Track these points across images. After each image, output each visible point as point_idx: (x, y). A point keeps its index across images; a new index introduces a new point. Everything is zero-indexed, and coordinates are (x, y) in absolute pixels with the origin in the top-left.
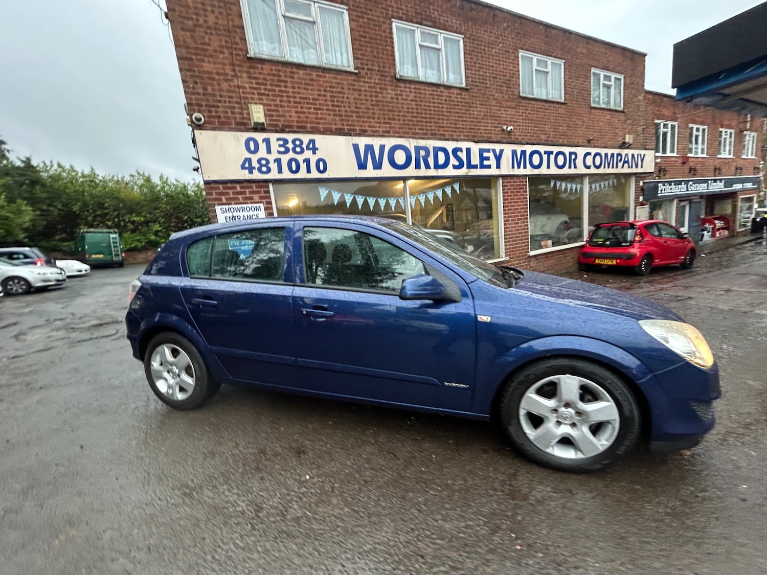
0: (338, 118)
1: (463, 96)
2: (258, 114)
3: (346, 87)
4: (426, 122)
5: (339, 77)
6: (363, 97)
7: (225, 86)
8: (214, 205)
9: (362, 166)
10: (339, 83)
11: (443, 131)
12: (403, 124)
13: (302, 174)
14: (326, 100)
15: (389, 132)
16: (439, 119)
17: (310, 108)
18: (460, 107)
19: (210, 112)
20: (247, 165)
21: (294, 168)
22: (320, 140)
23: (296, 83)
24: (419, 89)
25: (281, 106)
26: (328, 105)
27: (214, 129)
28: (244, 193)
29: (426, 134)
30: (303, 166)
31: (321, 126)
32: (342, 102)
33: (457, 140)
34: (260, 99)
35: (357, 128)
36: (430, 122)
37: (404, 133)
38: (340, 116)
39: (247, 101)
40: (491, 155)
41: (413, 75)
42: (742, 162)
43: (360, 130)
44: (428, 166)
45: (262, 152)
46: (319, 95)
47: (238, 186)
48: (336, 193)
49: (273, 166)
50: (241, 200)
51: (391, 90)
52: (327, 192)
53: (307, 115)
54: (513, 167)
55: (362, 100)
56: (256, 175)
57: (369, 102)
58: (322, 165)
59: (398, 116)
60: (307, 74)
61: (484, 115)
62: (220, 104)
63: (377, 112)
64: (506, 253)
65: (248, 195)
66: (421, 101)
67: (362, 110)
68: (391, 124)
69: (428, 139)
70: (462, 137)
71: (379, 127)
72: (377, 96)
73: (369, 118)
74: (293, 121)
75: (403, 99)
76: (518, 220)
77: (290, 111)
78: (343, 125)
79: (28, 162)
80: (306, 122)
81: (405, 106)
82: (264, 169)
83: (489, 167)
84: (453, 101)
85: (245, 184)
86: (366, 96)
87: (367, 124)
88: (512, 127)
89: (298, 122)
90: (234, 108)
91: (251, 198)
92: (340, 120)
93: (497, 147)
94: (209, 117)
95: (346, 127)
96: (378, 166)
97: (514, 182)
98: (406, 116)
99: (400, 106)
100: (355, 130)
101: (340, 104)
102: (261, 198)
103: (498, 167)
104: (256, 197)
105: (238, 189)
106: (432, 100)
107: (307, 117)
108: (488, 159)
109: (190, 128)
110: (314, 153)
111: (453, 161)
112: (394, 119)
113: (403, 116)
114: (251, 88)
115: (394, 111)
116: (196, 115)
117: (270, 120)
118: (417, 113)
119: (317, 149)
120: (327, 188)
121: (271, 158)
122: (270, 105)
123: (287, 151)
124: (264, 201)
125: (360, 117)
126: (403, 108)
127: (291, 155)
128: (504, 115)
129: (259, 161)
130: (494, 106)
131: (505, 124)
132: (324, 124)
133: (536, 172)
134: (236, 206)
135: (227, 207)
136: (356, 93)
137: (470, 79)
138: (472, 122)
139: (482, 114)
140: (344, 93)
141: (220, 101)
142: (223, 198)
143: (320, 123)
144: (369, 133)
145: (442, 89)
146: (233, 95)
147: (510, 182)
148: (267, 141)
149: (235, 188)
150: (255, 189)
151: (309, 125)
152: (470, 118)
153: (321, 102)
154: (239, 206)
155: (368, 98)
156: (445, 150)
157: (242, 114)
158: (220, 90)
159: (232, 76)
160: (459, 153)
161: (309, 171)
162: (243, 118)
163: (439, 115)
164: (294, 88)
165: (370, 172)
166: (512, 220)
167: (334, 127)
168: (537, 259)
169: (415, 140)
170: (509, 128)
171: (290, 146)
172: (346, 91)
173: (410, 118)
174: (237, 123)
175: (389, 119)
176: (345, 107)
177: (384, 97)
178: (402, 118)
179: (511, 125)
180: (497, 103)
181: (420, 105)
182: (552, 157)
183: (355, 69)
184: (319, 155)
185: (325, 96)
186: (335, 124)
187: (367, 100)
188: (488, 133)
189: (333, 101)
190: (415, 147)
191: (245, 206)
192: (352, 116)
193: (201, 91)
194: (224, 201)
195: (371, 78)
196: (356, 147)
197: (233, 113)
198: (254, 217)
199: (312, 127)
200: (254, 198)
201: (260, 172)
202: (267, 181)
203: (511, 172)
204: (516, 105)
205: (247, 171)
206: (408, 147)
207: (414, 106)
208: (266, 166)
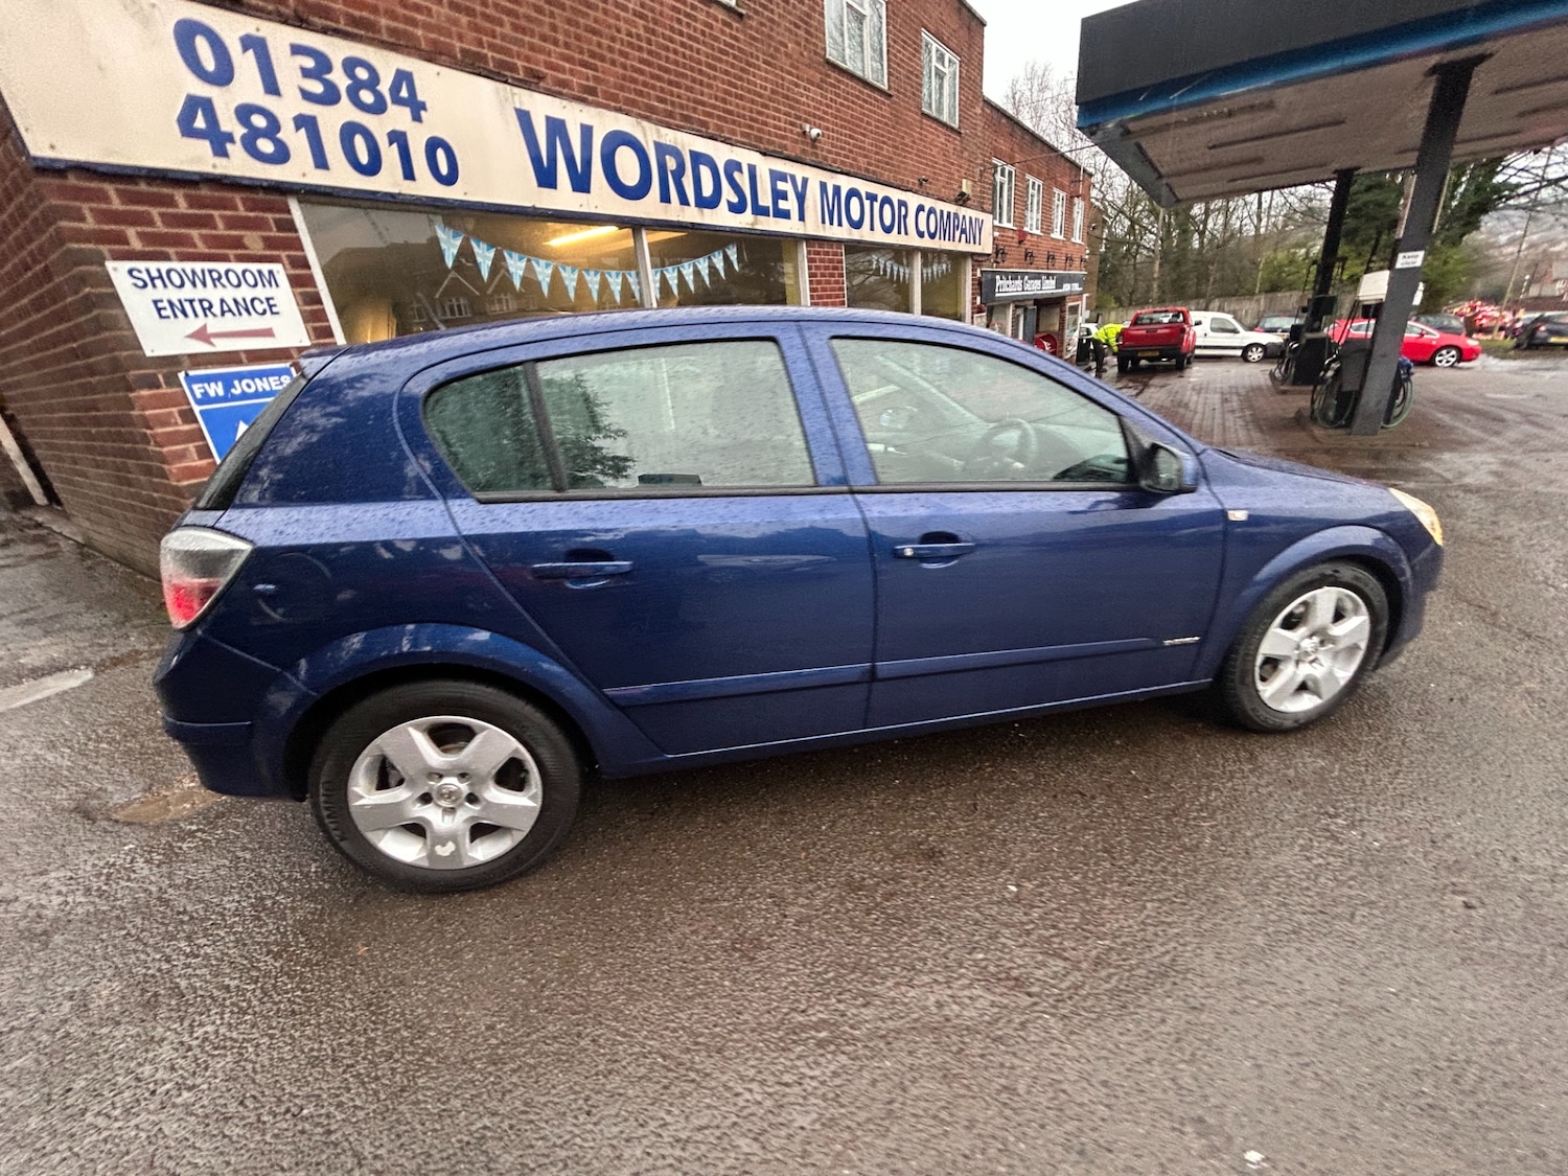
0: (464, 19)
1: (735, 32)
4: (670, 83)
8: (99, 258)
9: (546, 178)
11: (704, 113)
12: (624, 77)
13: (388, 180)
15: (592, 91)
16: (693, 80)
18: (731, 59)
21: (363, 157)
28: (208, 222)
29: (671, 115)
30: (390, 155)
31: (419, 32)
33: (730, 142)
35: (519, 63)
36: (677, 85)
37: (629, 102)
38: (469, 12)
40: (790, 190)
42: (1071, 248)
43: (525, 70)
44: (683, 198)
45: (247, 85)
47: (179, 196)
48: (484, 246)
49: (296, 141)
50: (202, 248)
52: (460, 241)
54: (823, 219)
58: (444, 158)
59: (610, 49)
61: (772, 91)
63: (559, 23)
65: (222, 230)
68: (595, 68)
69: (678, 128)
70: (740, 138)
71: (572, 72)
73: (543, 38)
78: (480, 44)
80: (375, 10)
81: (623, 26)
82: (266, 147)
83: (787, 215)
84: (717, 39)
85: (205, 192)
87: (542, 57)
88: (819, 131)
91: (238, 243)
92: (471, 27)
93: (797, 173)
95: (489, 53)
97: (825, 253)
98: (626, 55)
99: (611, 21)
100: (513, 68)
102: (271, 244)
103: (802, 216)
104: (253, 240)
105: (183, 207)
110: (417, 118)
111: (728, 194)
112: (603, 58)
113: (621, 53)
115: (600, 34)
118: (650, 53)
119: (423, 106)
120: (458, 229)
121: (287, 107)
123: (331, 97)
124: (283, 254)
125: (523, 30)
126: (618, 29)
128: (804, 100)
129: (244, 113)
130: (787, 72)
131: (806, 121)
132: (427, 27)
133: (856, 235)
134: (188, 266)
135: (153, 266)
138: (753, 102)
139: (769, 86)
142: (131, 232)
143: (415, 23)
147: (820, 253)
148: (257, 47)
149: (169, 200)
150: (242, 212)
151: (384, 22)
152: (749, 91)
154: (198, 266)
156: (712, 166)
160: (737, 177)
161: (408, 173)
163: (692, 69)
165: (565, 196)
167: (457, 43)
169: (652, 126)
170: (815, 132)
171: (340, 79)
173: (637, 64)
175: (592, 54)
178: (618, 58)
179: (816, 125)
180: (792, 65)
181: (653, 32)
182: (877, 205)
184: (432, 125)
186: (461, 38)
188: (781, 136)
190: (655, 143)
191: (221, 267)
192: (500, 22)
194: (136, 244)
196: (524, 118)
198: (260, 307)
199: (393, 32)
200: (246, 241)
201: (254, 152)
202: (281, 190)
203: (821, 230)
204: (821, 80)
205: (203, 145)
206: (642, 141)
207: (642, 32)
208: (271, 135)
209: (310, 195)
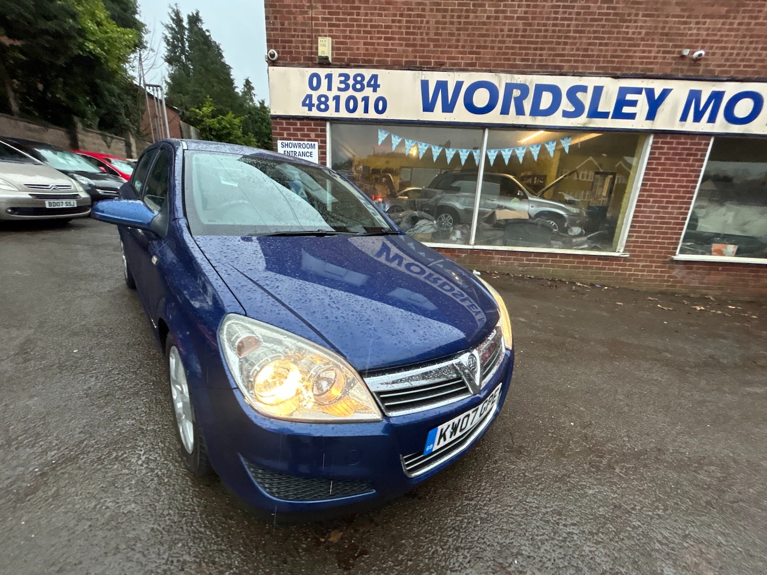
0: (410, 49)
2: (325, 47)
3: (428, 8)
4: (536, 49)
6: (448, 20)
7: (300, 18)
8: (276, 140)
9: (428, 107)
11: (561, 61)
12: (498, 54)
13: (359, 114)
14: (400, 27)
15: (473, 65)
16: (558, 43)
17: (380, 38)
18: (603, 23)
19: (284, 48)
20: (307, 102)
21: (351, 106)
22: (383, 75)
23: (371, 8)
25: (351, 38)
26: (402, 33)
27: (285, 65)
28: (303, 130)
29: (530, 67)
30: (361, 105)
31: (389, 59)
32: (420, 28)
33: (581, 75)
34: (330, 31)
35: (432, 61)
36: (542, 49)
37: (497, 65)
38: (414, 45)
39: (317, 34)
40: (642, 99)
43: (435, 62)
44: (520, 111)
46: (393, 21)
47: (298, 123)
48: (397, 137)
49: (332, 104)
50: (300, 137)
51: (490, 6)
52: (386, 135)
53: (376, 46)
54: (684, 118)
55: (445, 23)
56: (315, 113)
57: (455, 26)
58: (382, 104)
59: (493, 42)
61: (647, 34)
62: (293, 39)
63: (462, 37)
64: (626, 246)
65: (306, 132)
66: (534, 18)
67: (443, 37)
68: (479, 53)
70: (594, 71)
71: (462, 58)
72: (467, 17)
73: (450, 47)
74: (360, 55)
75: (506, 18)
77: (357, 43)
78: (415, 57)
80: (374, 55)
81: (506, 28)
82: (323, 107)
83: (632, 116)
84: (593, 13)
85: (304, 121)
86: (452, 17)
87: (446, 55)
88: (703, 52)
89: (365, 55)
90: (305, 42)
91: (308, 136)
92: (412, 52)
93: (658, 86)
94: (283, 53)
95: (418, 60)
96: (448, 107)
97: (678, 143)
98: (504, 42)
99: (498, 27)
100: (430, 63)
101: (416, 30)
102: (317, 136)
103: (651, 116)
104: (313, 135)
105: (299, 126)
106: (553, 16)
107: (376, 50)
108: (634, 103)
109: (267, 64)
110: (375, 91)
111: (566, 104)
112: (485, 47)
113: (500, 42)
114: (324, 19)
115: (488, 36)
116: (272, 51)
117: (337, 54)
118: (523, 36)
119: (379, 86)
120: (386, 131)
121: (331, 95)
122: (338, 37)
123: (347, 88)
124: (319, 139)
125: (439, 46)
126: (502, 30)
127: (351, 92)
128: (695, 31)
129: (319, 98)
130: (674, 16)
131: (688, 47)
132: (393, 56)
133: (737, 130)
134: (294, 142)
135: (286, 142)
136: (439, 15)
138: (619, 45)
139: (644, 31)
140: (424, 16)
141: (293, 36)
142: (285, 133)
143: (388, 56)
144: (447, 66)
146: (306, 28)
147: (670, 143)
148: (329, 77)
149: (296, 124)
150: (313, 126)
151: (376, 58)
152: (617, 39)
153: (394, 30)
154: (296, 142)
155: (455, 20)
156: (555, 91)
157: (311, 48)
158: (296, 24)
159: (308, 7)
160: (580, 95)
161: (366, 111)
162: (312, 53)
163: (559, 37)
164: (366, 14)
165: (438, 115)
166: (654, 202)
167: (404, 59)
168: (688, 268)
169: (509, 75)
170: (697, 54)
171: (351, 82)
172: (427, 13)
173: (511, 45)
174: (305, 58)
175: (478, 47)
176: (422, 34)
177: (476, 17)
178: (497, 45)
179: (702, 48)
180: (683, 10)
181: (530, 25)
184: (380, 93)
185: (399, 21)
186: (407, 57)
187: (452, 23)
188: (647, 63)
189: (409, 28)
190: (507, 84)
191: (302, 142)
192: (428, 46)
193: (279, 27)
194: (285, 136)
196: (425, 84)
197: (303, 48)
198: (308, 154)
199: (377, 61)
200: (311, 135)
201: (319, 109)
202: (325, 120)
203: (678, 126)
204: (728, 12)
205: (307, 108)
206: (497, 84)
207: (521, 27)
208: (325, 103)
209: (333, 121)
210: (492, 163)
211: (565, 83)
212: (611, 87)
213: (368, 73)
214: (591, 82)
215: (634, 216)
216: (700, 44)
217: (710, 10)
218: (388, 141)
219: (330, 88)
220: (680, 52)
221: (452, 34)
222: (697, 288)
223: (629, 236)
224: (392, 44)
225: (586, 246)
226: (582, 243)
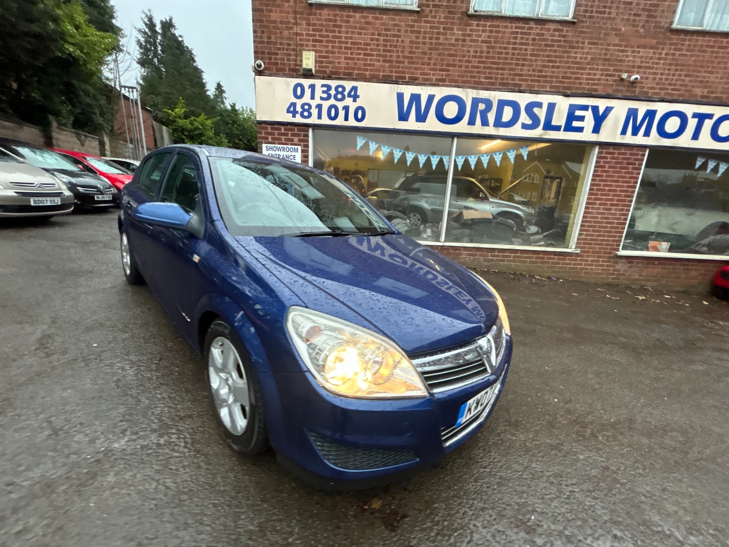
0: (387, 65)
1: (564, 33)
2: (309, 60)
3: (403, 29)
4: (498, 69)
5: (397, 17)
6: (421, 40)
7: (286, 33)
8: (262, 143)
9: (403, 117)
10: (395, 25)
11: (520, 80)
12: (465, 71)
13: (340, 121)
14: (378, 45)
15: (444, 80)
16: (517, 65)
17: (360, 54)
18: (555, 48)
19: (270, 59)
20: (292, 109)
21: (333, 114)
22: (363, 87)
23: (351, 27)
24: (498, 26)
25: (333, 53)
26: (379, 50)
27: (271, 75)
28: (287, 135)
29: (492, 84)
30: (342, 113)
31: (367, 73)
32: (396, 46)
33: (537, 92)
34: (314, 46)
35: (407, 76)
36: (503, 69)
37: (463, 82)
38: (390, 61)
39: (301, 48)
40: (589, 115)
41: (495, 9)
43: (410, 78)
44: (485, 123)
46: (372, 39)
47: (283, 128)
48: (374, 143)
49: (315, 112)
50: (283, 141)
51: (458, 29)
52: (364, 142)
53: (356, 61)
54: (624, 132)
55: (419, 43)
56: (298, 119)
57: (427, 46)
58: (361, 113)
59: (460, 61)
60: (364, 17)
61: (592, 59)
62: (279, 52)
63: (434, 56)
64: (577, 243)
65: (290, 137)
66: (496, 42)
67: (417, 55)
68: (448, 70)
69: (494, 89)
70: (548, 89)
71: (434, 74)
72: (438, 39)
73: (423, 64)
74: (341, 68)
75: (472, 41)
76: (611, 205)
77: (339, 58)
78: (392, 72)
79: (233, 106)
80: (354, 69)
81: (472, 50)
82: (306, 114)
83: (580, 130)
84: (547, 40)
85: (289, 127)
86: (424, 38)
87: (419, 71)
88: (638, 76)
89: (345, 68)
90: (290, 55)
92: (389, 67)
93: (602, 104)
94: (269, 63)
95: (394, 74)
96: (421, 118)
97: (619, 154)
98: (470, 62)
99: (465, 49)
100: (404, 78)
101: (392, 48)
102: (300, 140)
103: (596, 130)
104: (296, 139)
105: (283, 131)
106: (512, 41)
107: (356, 64)
108: (582, 118)
109: (253, 74)
110: (355, 101)
111: (524, 118)
112: (454, 66)
113: (467, 61)
114: (308, 35)
115: (456, 56)
116: (259, 62)
117: (320, 67)
118: (487, 57)
119: (358, 97)
120: (364, 137)
121: (314, 103)
122: (321, 52)
123: (329, 98)
124: (302, 144)
125: (413, 63)
126: (468, 52)
127: (332, 101)
128: (631, 58)
129: (303, 106)
130: (615, 45)
131: (626, 72)
132: (371, 70)
133: (668, 142)
134: (278, 146)
135: (271, 145)
136: (414, 36)
137: (582, 8)
138: (569, 68)
139: (589, 57)
140: (400, 36)
141: (279, 49)
142: (270, 137)
143: (367, 70)
144: (420, 81)
145: (532, 24)
146: (291, 42)
147: (613, 153)
148: (312, 87)
149: (280, 129)
150: (296, 132)
151: (356, 72)
152: (567, 62)
153: (373, 47)
154: (280, 146)
155: (427, 41)
156: (515, 105)
157: (296, 60)
158: (282, 38)
159: (293, 24)
160: (536, 110)
161: (346, 119)
162: (296, 65)
163: (517, 59)
164: (347, 32)
165: (411, 124)
166: (600, 204)
167: (381, 74)
168: (630, 263)
169: (475, 91)
170: (633, 77)
171: (333, 92)
172: (402, 34)
173: (476, 64)
174: (290, 70)
175: (448, 65)
176: (397, 52)
177: (446, 39)
178: (464, 64)
179: (638, 73)
180: (622, 40)
181: (493, 47)
182: (709, 123)
183: (418, 7)
184: (359, 102)
185: (377, 40)
186: (384, 71)
187: (424, 43)
188: (592, 84)
189: (386, 46)
190: (473, 99)
191: (286, 146)
192: (403, 62)
193: (266, 40)
194: (270, 140)
195: (435, 17)
196: (400, 97)
197: (288, 60)
198: (292, 157)
199: (357, 74)
200: (294, 140)
201: (302, 116)
202: (308, 126)
203: (619, 139)
204: (657, 43)
205: (291, 115)
206: (464, 98)
207: (485, 49)
208: (308, 111)
209: (315, 127)
210: (460, 168)
211: (523, 99)
212: (563, 104)
213: (348, 85)
214: (545, 99)
215: (584, 217)
216: (636, 70)
217: (642, 41)
218: (366, 146)
219: (313, 97)
220: (619, 76)
221: (425, 53)
222: (638, 280)
223: (580, 234)
224: (371, 60)
225: (543, 243)
226: (539, 241)
